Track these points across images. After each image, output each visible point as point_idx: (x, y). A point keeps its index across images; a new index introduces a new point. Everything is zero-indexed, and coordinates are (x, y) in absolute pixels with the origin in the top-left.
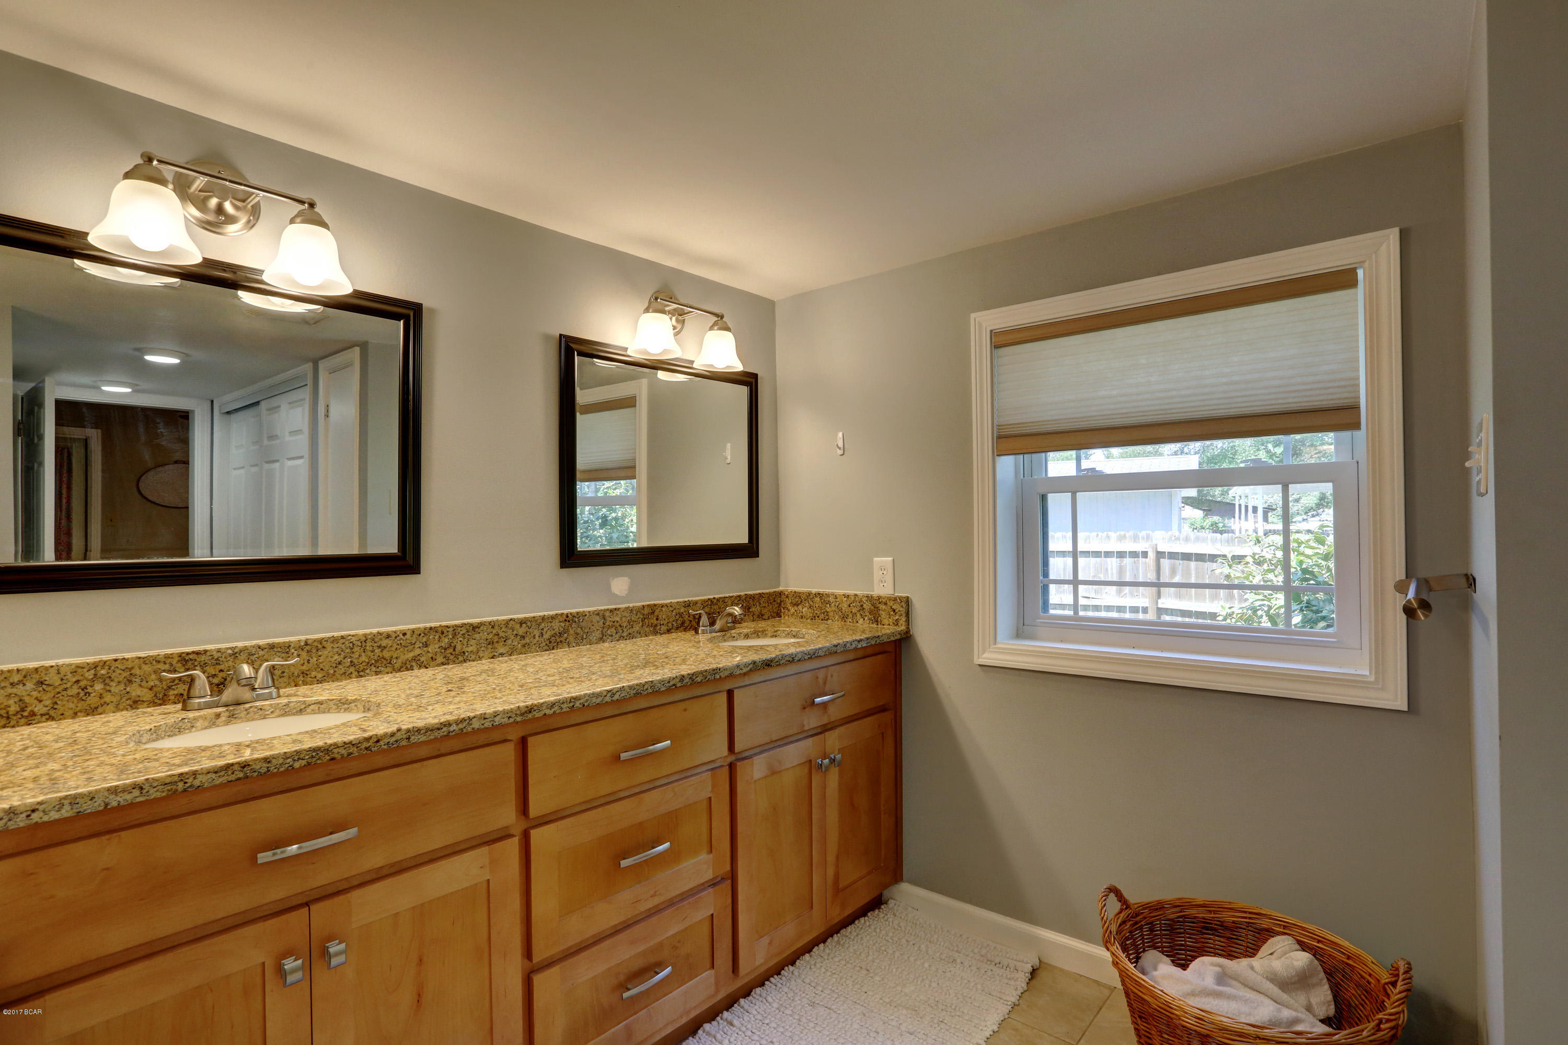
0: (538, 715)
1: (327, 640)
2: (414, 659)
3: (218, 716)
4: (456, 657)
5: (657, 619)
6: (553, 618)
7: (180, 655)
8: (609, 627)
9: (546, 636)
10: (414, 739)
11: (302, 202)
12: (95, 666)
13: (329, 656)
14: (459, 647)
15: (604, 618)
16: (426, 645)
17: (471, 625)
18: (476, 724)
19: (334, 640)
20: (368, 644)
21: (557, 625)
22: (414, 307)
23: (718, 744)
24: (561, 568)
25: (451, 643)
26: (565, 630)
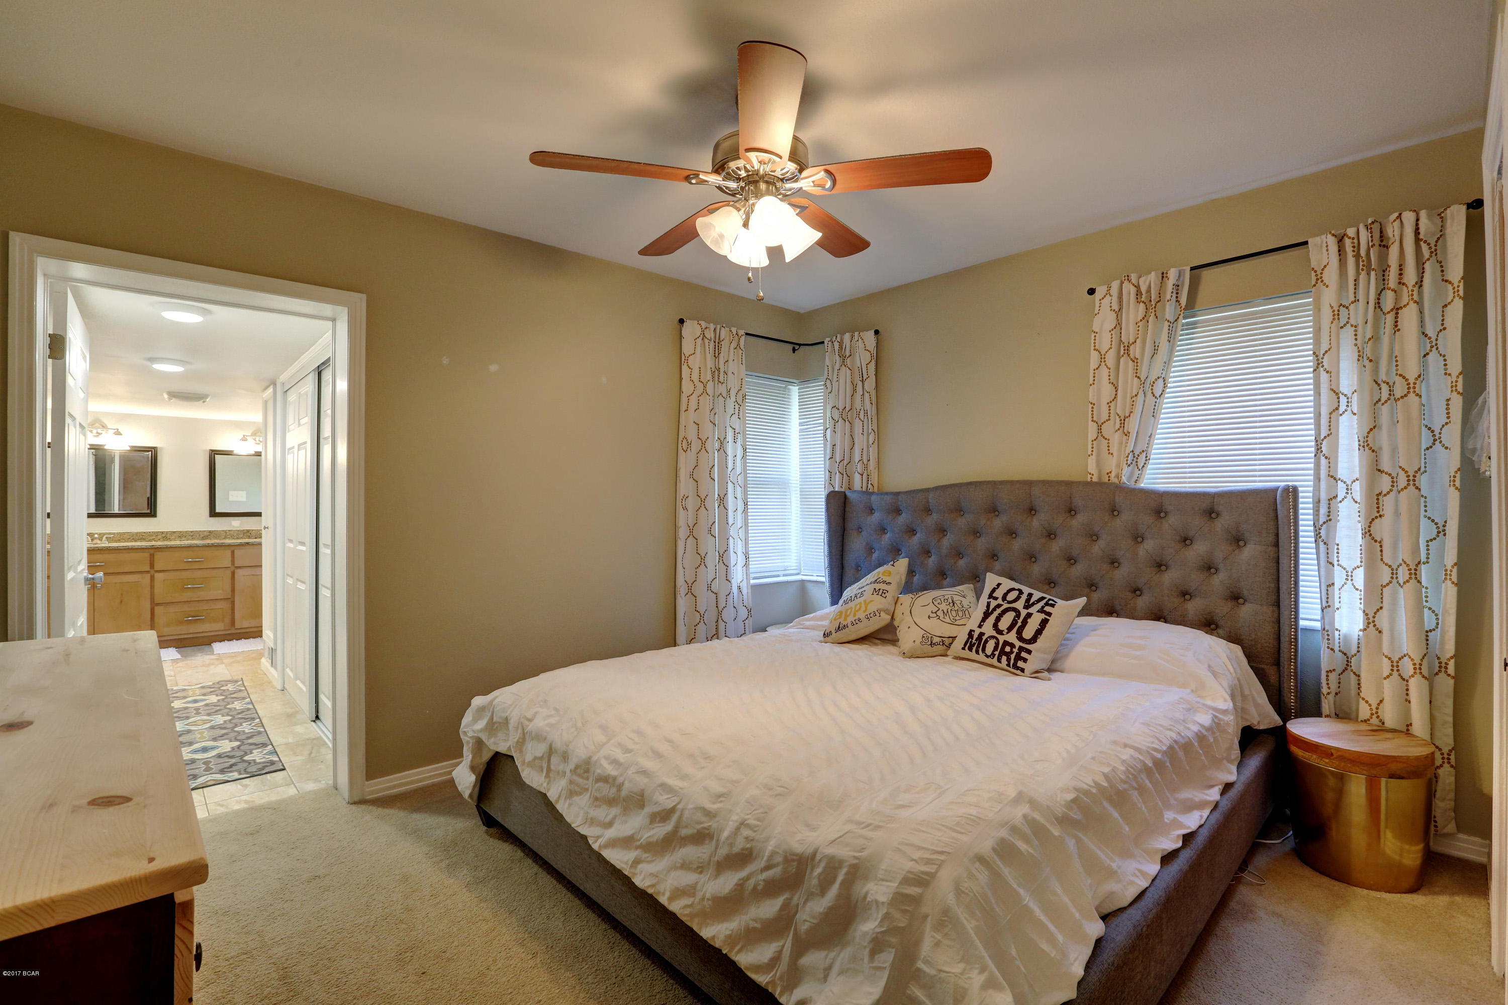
0: (154, 548)
1: (126, 532)
2: (153, 539)
3: (93, 545)
4: (167, 540)
5: (250, 534)
6: (204, 531)
8: (228, 535)
9: (201, 536)
10: (118, 548)
11: (113, 429)
13: (127, 536)
14: (168, 537)
15: (226, 532)
16: (157, 536)
17: (173, 532)
18: (136, 547)
19: (129, 532)
20: (139, 534)
21: (206, 534)
22: (155, 448)
23: (227, 563)
24: (210, 517)
25: (165, 536)
26: (211, 534)
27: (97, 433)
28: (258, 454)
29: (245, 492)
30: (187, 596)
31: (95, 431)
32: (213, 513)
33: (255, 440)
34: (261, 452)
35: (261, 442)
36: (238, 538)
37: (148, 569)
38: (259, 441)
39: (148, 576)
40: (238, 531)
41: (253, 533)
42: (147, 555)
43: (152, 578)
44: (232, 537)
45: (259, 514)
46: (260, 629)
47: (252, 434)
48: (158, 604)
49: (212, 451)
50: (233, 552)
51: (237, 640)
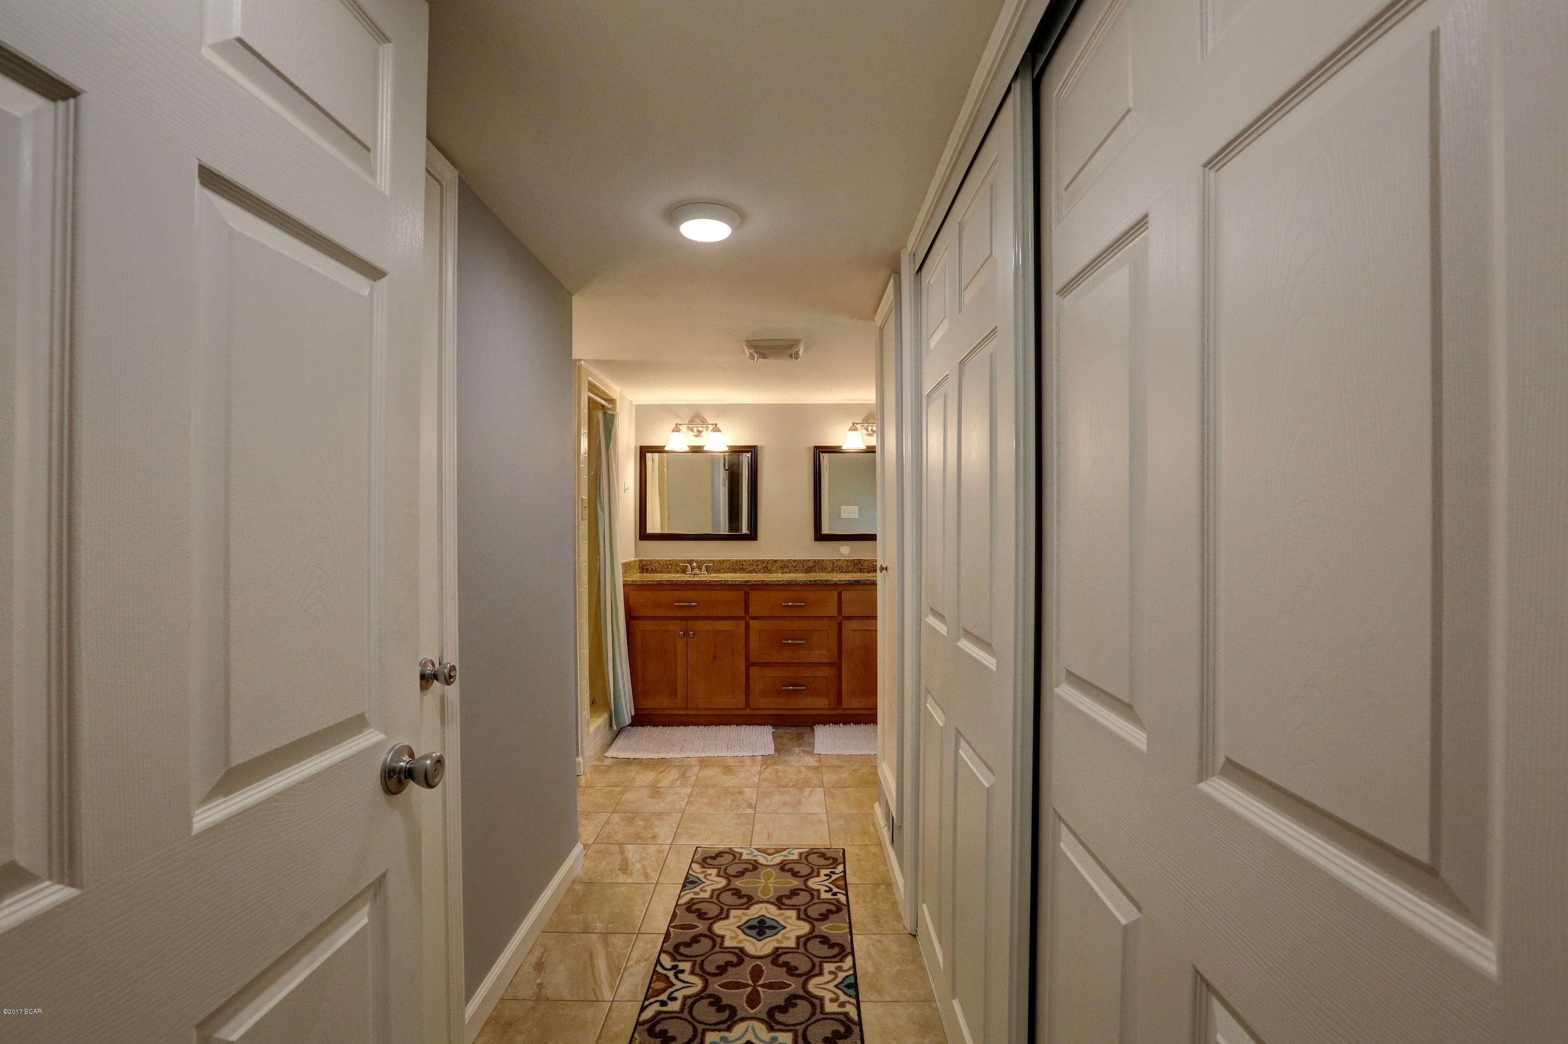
0: (750, 583)
1: (726, 560)
2: (753, 570)
3: (690, 577)
4: (768, 571)
5: (862, 566)
6: (808, 560)
7: (687, 560)
8: (836, 567)
9: (805, 568)
10: (711, 583)
11: (713, 425)
12: (669, 560)
13: (726, 565)
14: (769, 568)
15: (833, 562)
16: (757, 565)
17: (774, 560)
18: (730, 583)
19: (728, 560)
20: (738, 563)
21: (810, 564)
22: (754, 447)
23: (832, 610)
24: (815, 541)
25: (766, 566)
26: (814, 566)
27: (698, 431)
28: (871, 450)
29: (858, 507)
30: (785, 655)
31: (695, 430)
32: (820, 537)
33: (867, 430)
34: (874, 447)
35: (874, 432)
36: (847, 572)
37: (742, 613)
38: (872, 430)
39: (743, 623)
40: (848, 561)
41: (865, 564)
42: (741, 594)
43: (747, 626)
44: (841, 570)
45: (873, 538)
46: (873, 712)
47: (862, 421)
48: (754, 664)
49: (816, 448)
50: (840, 594)
51: (845, 724)
